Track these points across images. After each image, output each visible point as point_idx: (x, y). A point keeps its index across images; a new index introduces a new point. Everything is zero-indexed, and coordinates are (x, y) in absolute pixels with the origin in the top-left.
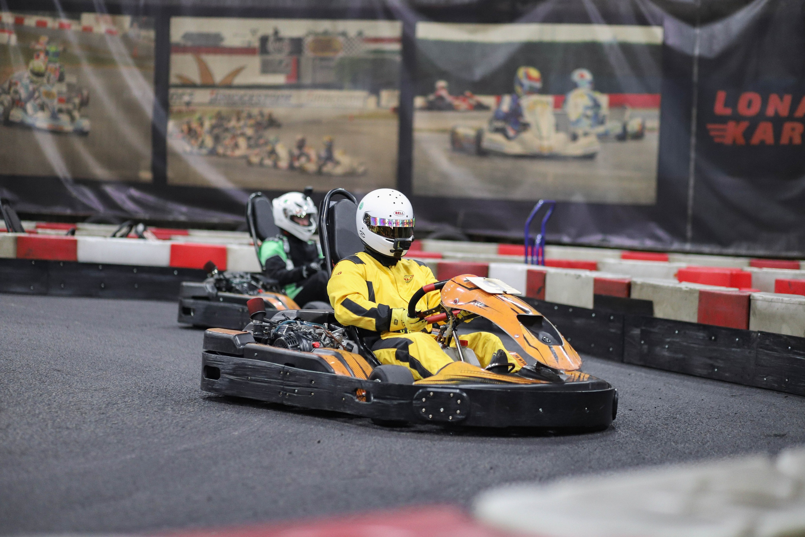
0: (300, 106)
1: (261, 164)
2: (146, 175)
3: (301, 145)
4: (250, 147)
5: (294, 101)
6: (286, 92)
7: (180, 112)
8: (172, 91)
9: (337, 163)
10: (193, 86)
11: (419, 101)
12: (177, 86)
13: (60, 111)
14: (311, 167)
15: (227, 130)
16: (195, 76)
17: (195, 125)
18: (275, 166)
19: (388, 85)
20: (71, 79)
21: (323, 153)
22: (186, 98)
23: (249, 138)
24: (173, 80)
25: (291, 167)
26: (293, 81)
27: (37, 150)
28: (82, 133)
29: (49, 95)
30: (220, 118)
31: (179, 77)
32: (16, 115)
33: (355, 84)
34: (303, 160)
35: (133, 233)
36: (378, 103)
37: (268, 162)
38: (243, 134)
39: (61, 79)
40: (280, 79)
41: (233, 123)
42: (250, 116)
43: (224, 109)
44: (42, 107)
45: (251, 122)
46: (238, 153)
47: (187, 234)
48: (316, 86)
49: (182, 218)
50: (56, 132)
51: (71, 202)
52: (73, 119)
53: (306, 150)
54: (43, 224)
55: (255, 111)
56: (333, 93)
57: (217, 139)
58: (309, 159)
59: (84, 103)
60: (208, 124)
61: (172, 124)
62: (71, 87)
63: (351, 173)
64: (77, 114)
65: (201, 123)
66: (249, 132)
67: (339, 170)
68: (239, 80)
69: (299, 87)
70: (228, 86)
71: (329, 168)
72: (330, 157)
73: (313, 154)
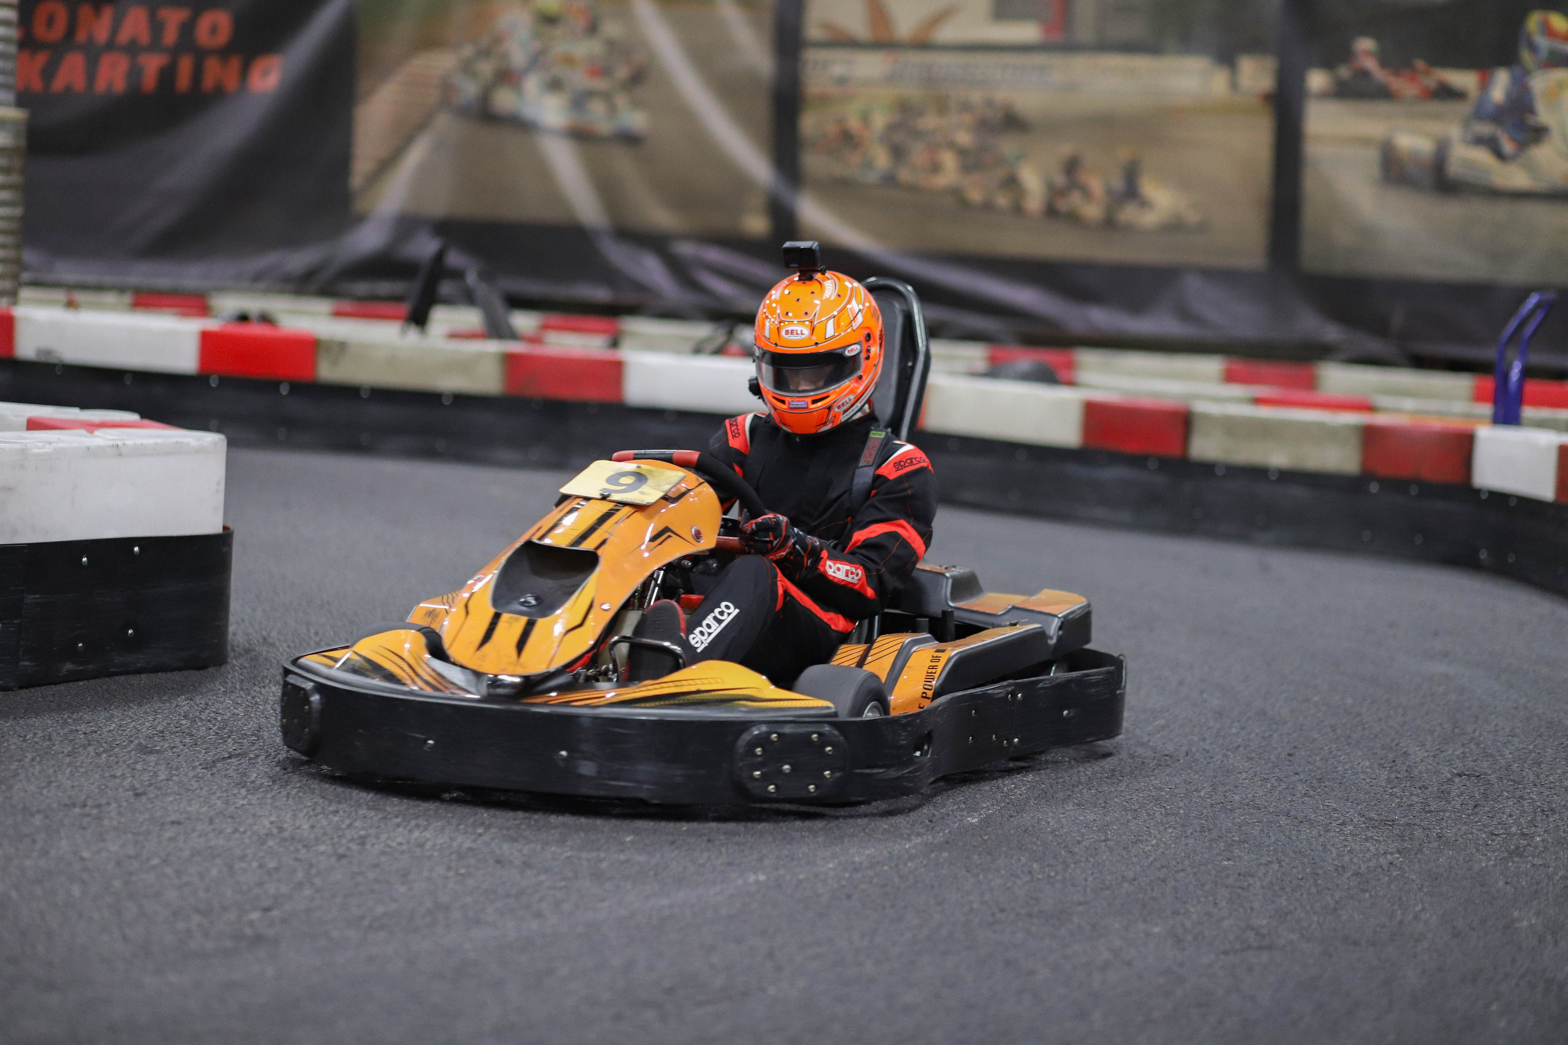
0: (1071, 87)
1: (988, 206)
2: (757, 224)
3: (1072, 166)
4: (964, 169)
5: (1057, 77)
6: (1040, 59)
7: (825, 100)
8: (812, 56)
9: (1144, 204)
10: (851, 43)
11: (1317, 80)
12: (819, 45)
13: (591, 94)
14: (1092, 211)
15: (917, 134)
16: (858, 26)
17: (854, 124)
18: (1018, 209)
19: (1254, 46)
20: (612, 29)
21: (1118, 183)
22: (837, 70)
23: (962, 153)
24: (813, 31)
25: (1051, 212)
26: (1057, 36)
27: (544, 172)
28: (629, 140)
29: (569, 61)
30: (906, 110)
31: (826, 26)
32: (504, 100)
33: (1186, 44)
34: (1076, 198)
35: (734, 347)
36: (1234, 85)
38: (952, 145)
39: (592, 29)
40: (1029, 32)
41: (930, 121)
42: (966, 107)
43: (913, 92)
44: (555, 86)
45: (968, 118)
46: (942, 181)
48: (1103, 46)
50: (580, 136)
51: (609, 275)
52: (612, 109)
53: (1082, 177)
54: (554, 318)
55: (976, 96)
56: (1141, 63)
57: (898, 153)
58: (1087, 194)
59: (638, 78)
60: (880, 120)
61: (809, 123)
62: (612, 45)
63: (1174, 227)
64: (621, 100)
65: (865, 118)
66: (964, 138)
67: (1149, 219)
68: (947, 33)
69: (1070, 48)
70: (924, 44)
71: (1129, 214)
72: (1131, 192)
73: (1096, 185)
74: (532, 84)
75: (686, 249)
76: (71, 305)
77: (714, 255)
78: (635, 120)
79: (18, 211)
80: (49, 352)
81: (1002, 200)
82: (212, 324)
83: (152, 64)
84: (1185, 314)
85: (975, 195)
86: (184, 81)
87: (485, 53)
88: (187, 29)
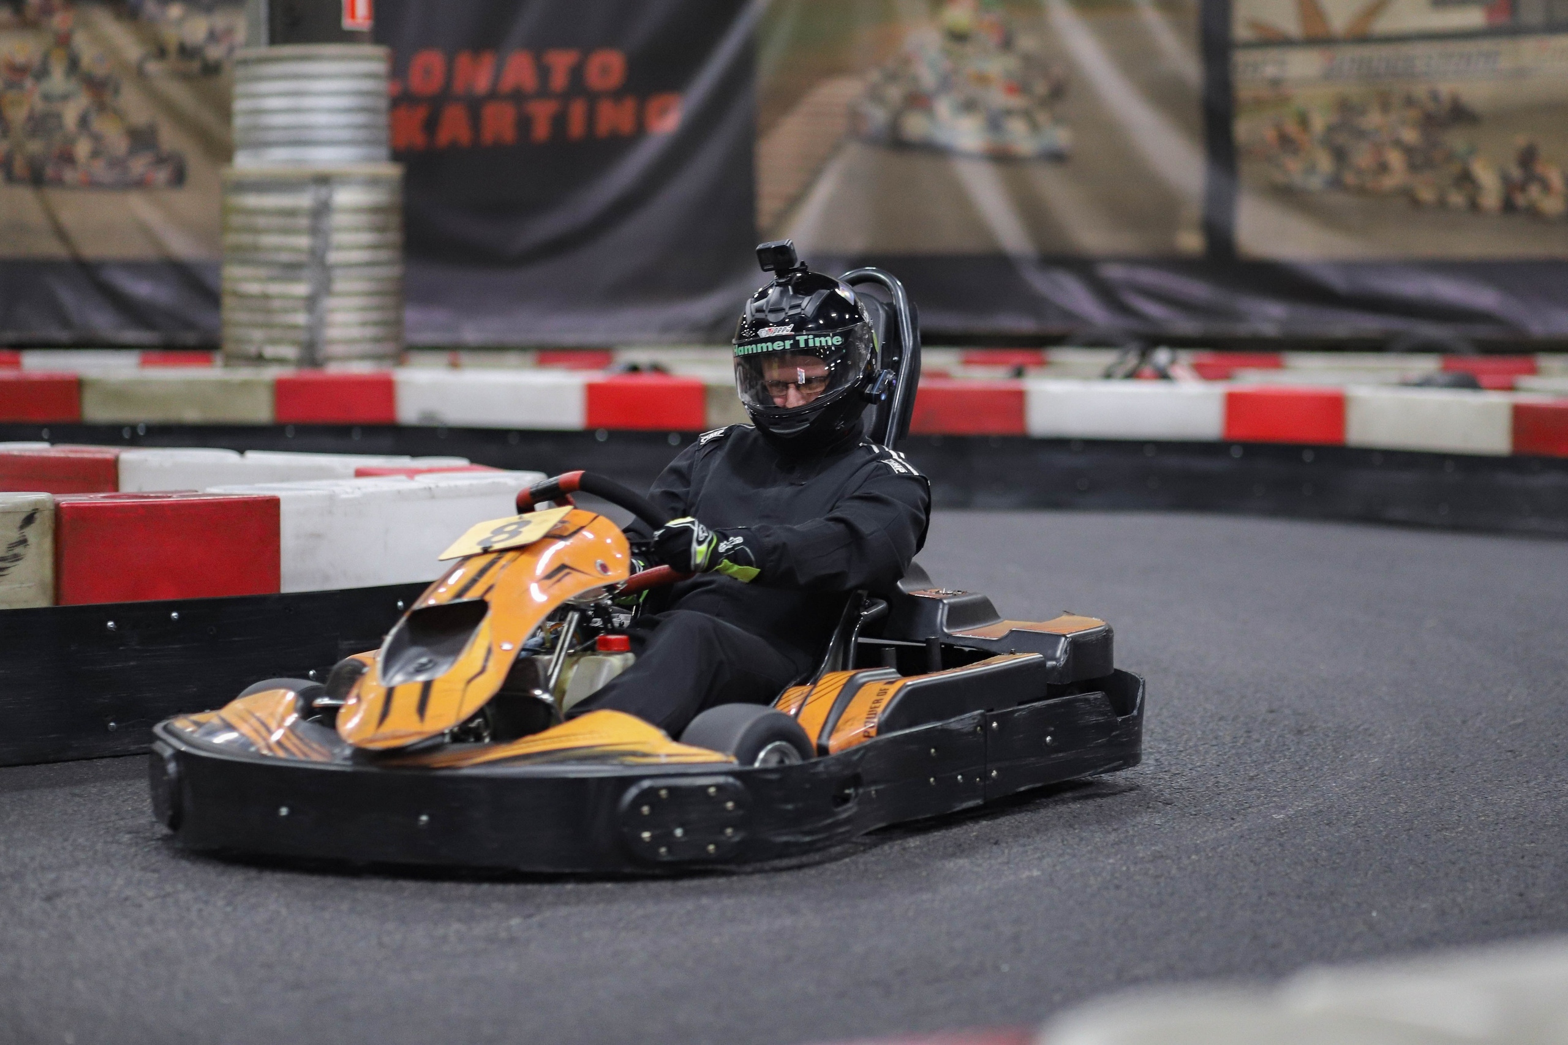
0: (1520, 73)
1: (1442, 204)
2: (1191, 242)
3: (1528, 158)
4: (1413, 167)
5: (1505, 63)
6: (1486, 45)
7: (1259, 104)
8: (1242, 59)
10: (1283, 42)
12: (1249, 45)
13: (1008, 113)
14: (1551, 205)
15: (1360, 134)
16: (1288, 23)
17: (1292, 128)
18: (1474, 206)
20: (1027, 42)
22: (1270, 71)
23: (1409, 151)
24: (1241, 31)
25: (1508, 206)
26: (1503, 20)
27: (961, 198)
28: (1055, 158)
29: (982, 79)
30: (1346, 108)
31: (1255, 25)
32: (915, 125)
34: (1534, 193)
35: (1147, 369)
37: (1457, 199)
38: (1397, 144)
39: (1007, 45)
40: (1473, 17)
41: (1373, 119)
42: (1410, 102)
43: (1353, 90)
44: (969, 106)
45: (1413, 114)
46: (1390, 182)
48: (1554, 27)
49: (1269, 330)
50: (1000, 158)
51: (1035, 305)
52: (1035, 128)
53: (1540, 169)
54: (976, 353)
55: (1420, 91)
58: (1546, 187)
59: (1057, 93)
60: (1319, 123)
61: (1242, 130)
62: (1028, 59)
64: (1042, 117)
65: (1304, 121)
66: (1410, 136)
68: (1384, 24)
69: (1517, 31)
70: (1361, 38)
73: (1555, 177)
74: (944, 107)
75: (1114, 273)
76: (454, 365)
77: (1148, 277)
78: (1059, 137)
79: (395, 271)
80: (429, 416)
81: (1456, 198)
82: (598, 377)
83: (542, 112)
85: (1427, 195)
86: (576, 127)
87: (894, 77)
88: (577, 73)
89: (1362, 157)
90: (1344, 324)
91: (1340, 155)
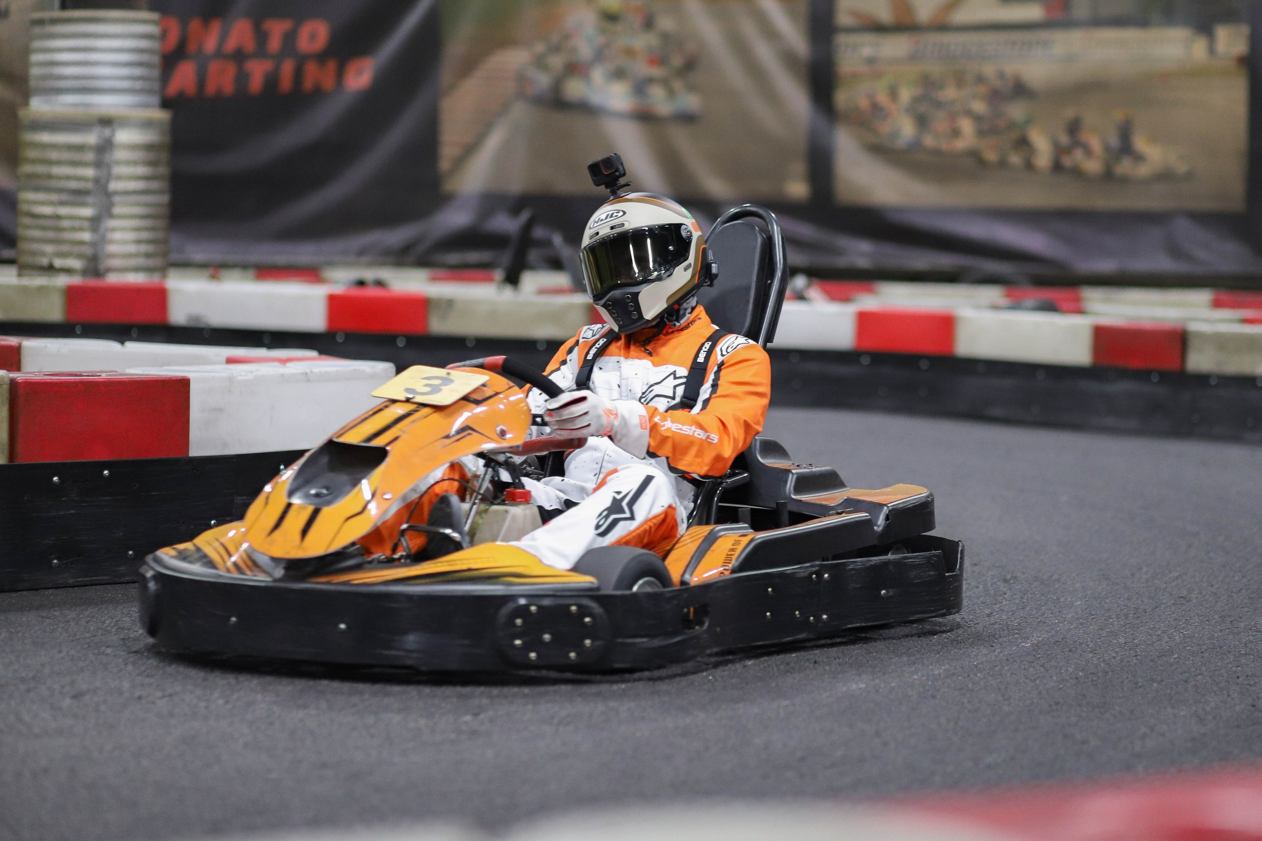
0: (1071, 58)
1: (1003, 164)
2: (798, 189)
3: (1074, 127)
4: (981, 133)
5: (1059, 50)
6: (1044, 35)
7: (855, 77)
8: (842, 40)
9: (1139, 158)
10: (879, 28)
12: (849, 30)
13: (650, 80)
14: (1093, 166)
15: (939, 105)
16: (883, 13)
17: (883, 98)
18: (1029, 166)
19: (1229, 16)
20: (666, 23)
21: (1114, 141)
22: (867, 51)
23: (977, 119)
24: (843, 18)
25: (1057, 167)
26: (1056, 15)
28: (687, 119)
29: (629, 52)
30: (928, 83)
31: (854, 13)
32: (574, 89)
33: (1170, 17)
34: (1078, 155)
35: (790, 292)
36: (1212, 49)
38: (969, 113)
39: (649, 24)
40: (1033, 13)
41: (950, 93)
42: (980, 79)
43: (934, 68)
44: (619, 74)
45: (982, 89)
46: (961, 144)
47: (870, 291)
48: (1097, 22)
49: (863, 263)
50: (643, 117)
52: (671, 93)
53: (1083, 136)
55: (989, 70)
56: (1131, 34)
58: (1088, 152)
59: (690, 66)
60: (906, 95)
61: (842, 98)
62: (666, 37)
63: (1165, 176)
64: (678, 85)
65: (893, 94)
66: (979, 107)
67: (1143, 170)
68: (961, 16)
69: (1067, 24)
70: (942, 27)
71: (1125, 167)
72: (1126, 148)
73: (1095, 144)
74: (598, 75)
76: (214, 277)
78: (691, 102)
80: (196, 320)
81: (1015, 159)
83: (258, 70)
84: (1176, 252)
85: (991, 156)
86: (286, 83)
87: (556, 49)
88: (289, 38)
89: (940, 123)
90: (922, 260)
91: (922, 122)
